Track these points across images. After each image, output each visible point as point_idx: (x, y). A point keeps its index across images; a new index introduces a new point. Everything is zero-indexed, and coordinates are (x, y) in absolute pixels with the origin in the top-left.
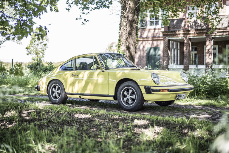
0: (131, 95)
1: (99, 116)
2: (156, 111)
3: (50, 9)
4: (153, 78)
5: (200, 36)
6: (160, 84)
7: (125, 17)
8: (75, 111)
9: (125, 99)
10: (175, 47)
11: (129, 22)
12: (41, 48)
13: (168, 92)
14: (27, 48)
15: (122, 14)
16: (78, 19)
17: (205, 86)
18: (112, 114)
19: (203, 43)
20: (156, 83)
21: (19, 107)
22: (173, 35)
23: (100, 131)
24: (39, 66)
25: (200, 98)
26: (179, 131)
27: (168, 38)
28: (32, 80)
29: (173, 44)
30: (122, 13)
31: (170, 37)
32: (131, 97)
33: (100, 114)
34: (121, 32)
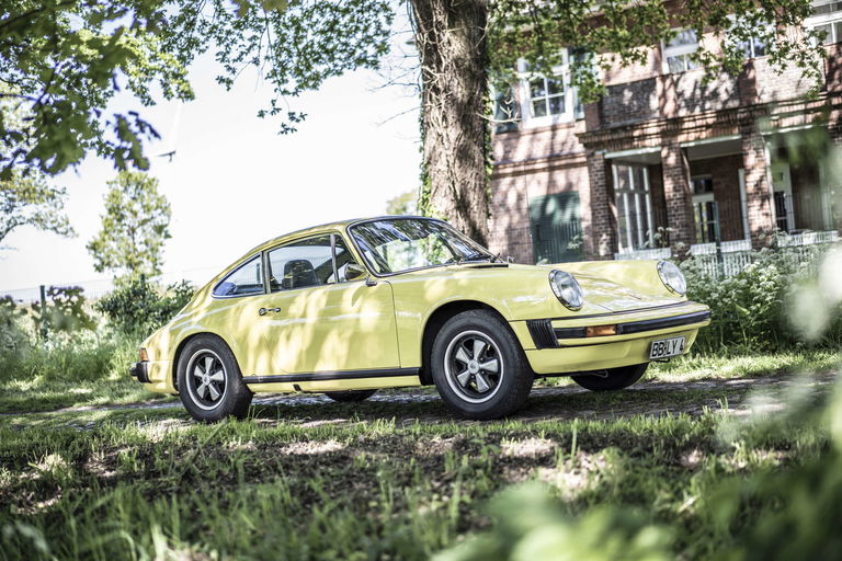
0: (482, 359)
1: (370, 445)
2: (580, 410)
3: (162, 90)
4: (556, 290)
5: (721, 136)
6: (584, 307)
7: (436, 90)
8: (282, 436)
9: (463, 377)
10: (632, 187)
11: (455, 107)
12: (146, 244)
13: (616, 334)
14: (94, 247)
15: (425, 79)
16: (267, 116)
17: (753, 308)
18: (418, 433)
19: (732, 162)
20: (569, 307)
21: (76, 442)
22: (621, 144)
23: (374, 486)
24: (140, 302)
25: (739, 354)
26: (666, 459)
27: (604, 154)
28: (118, 353)
29: (624, 176)
30: (426, 76)
31: (609, 152)
32: (482, 366)
33: (372, 437)
34: (427, 148)
